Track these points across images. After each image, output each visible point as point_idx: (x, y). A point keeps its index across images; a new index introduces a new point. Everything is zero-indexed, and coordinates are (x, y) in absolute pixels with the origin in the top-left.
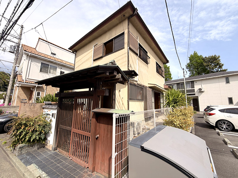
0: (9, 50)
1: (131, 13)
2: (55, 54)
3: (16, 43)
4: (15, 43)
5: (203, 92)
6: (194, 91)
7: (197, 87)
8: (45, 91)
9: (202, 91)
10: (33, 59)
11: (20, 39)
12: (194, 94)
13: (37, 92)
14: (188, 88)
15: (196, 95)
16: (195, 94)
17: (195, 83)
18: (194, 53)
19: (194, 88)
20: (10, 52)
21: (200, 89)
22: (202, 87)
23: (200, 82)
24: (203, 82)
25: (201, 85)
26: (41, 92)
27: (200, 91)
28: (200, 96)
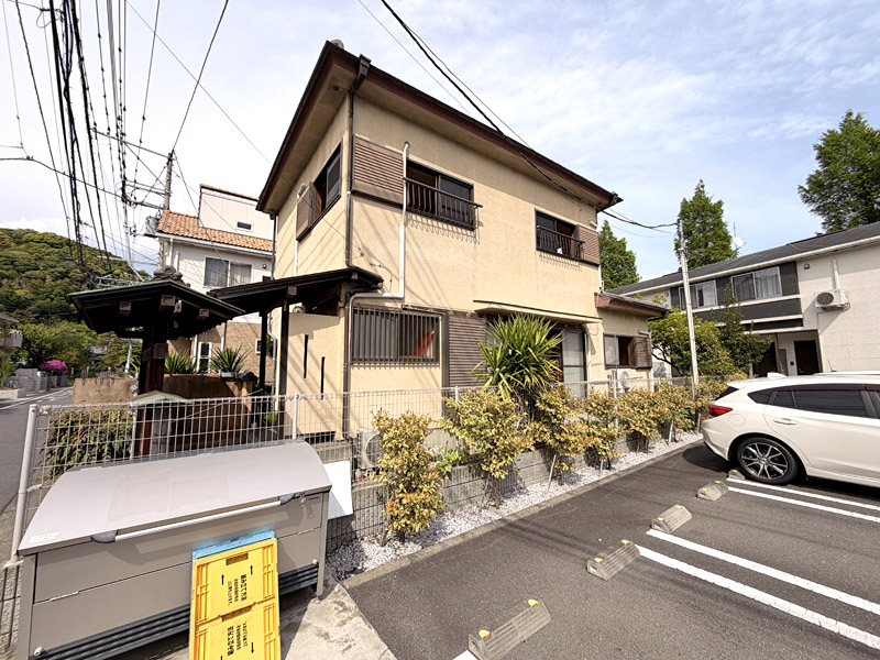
0: (144, 232)
1: (351, 75)
2: (248, 227)
3: (160, 208)
4: (155, 207)
5: (841, 309)
6: (795, 306)
7: (809, 288)
8: (223, 339)
9: (833, 304)
10: (184, 252)
11: (168, 194)
12: (799, 322)
13: (200, 343)
14: (771, 293)
15: (806, 327)
16: (801, 320)
17: (800, 269)
18: (841, 121)
19: (797, 292)
20: (146, 235)
21: (825, 298)
22: (838, 287)
23: (824, 266)
24: (844, 261)
25: (830, 278)
26: (210, 344)
27: (827, 304)
28: (826, 331)
